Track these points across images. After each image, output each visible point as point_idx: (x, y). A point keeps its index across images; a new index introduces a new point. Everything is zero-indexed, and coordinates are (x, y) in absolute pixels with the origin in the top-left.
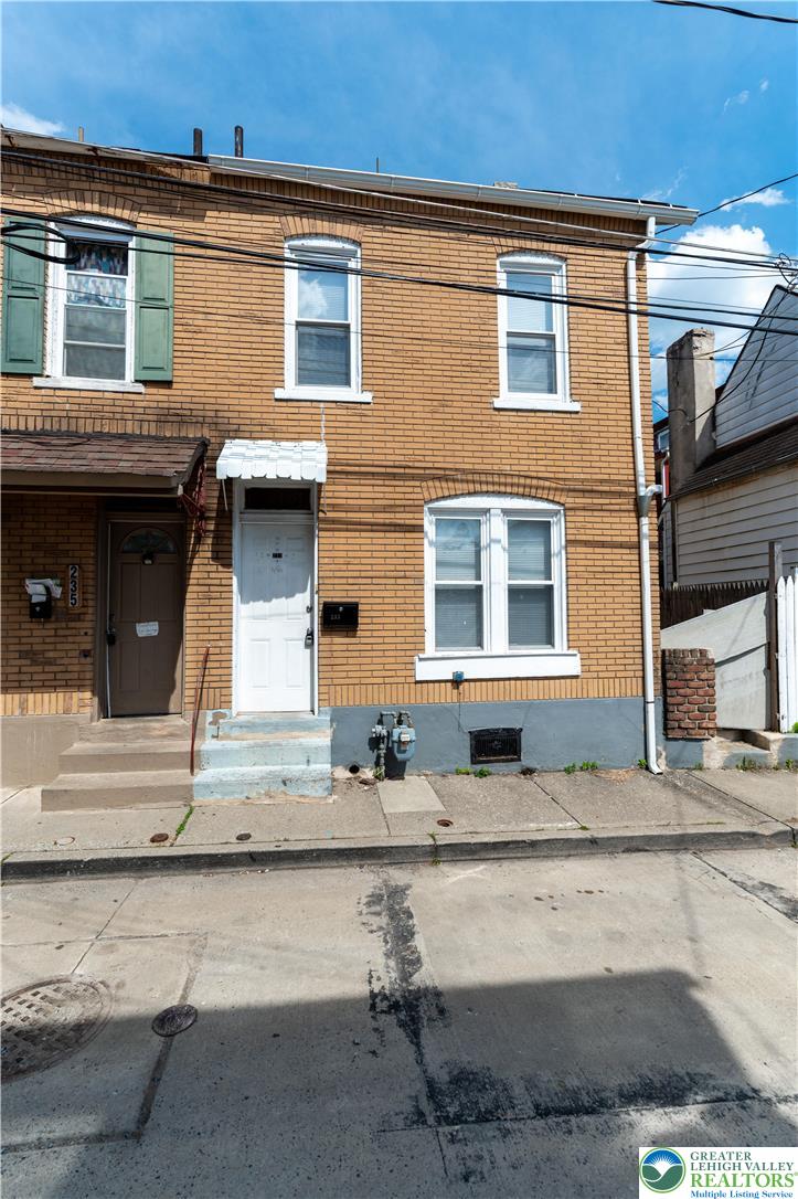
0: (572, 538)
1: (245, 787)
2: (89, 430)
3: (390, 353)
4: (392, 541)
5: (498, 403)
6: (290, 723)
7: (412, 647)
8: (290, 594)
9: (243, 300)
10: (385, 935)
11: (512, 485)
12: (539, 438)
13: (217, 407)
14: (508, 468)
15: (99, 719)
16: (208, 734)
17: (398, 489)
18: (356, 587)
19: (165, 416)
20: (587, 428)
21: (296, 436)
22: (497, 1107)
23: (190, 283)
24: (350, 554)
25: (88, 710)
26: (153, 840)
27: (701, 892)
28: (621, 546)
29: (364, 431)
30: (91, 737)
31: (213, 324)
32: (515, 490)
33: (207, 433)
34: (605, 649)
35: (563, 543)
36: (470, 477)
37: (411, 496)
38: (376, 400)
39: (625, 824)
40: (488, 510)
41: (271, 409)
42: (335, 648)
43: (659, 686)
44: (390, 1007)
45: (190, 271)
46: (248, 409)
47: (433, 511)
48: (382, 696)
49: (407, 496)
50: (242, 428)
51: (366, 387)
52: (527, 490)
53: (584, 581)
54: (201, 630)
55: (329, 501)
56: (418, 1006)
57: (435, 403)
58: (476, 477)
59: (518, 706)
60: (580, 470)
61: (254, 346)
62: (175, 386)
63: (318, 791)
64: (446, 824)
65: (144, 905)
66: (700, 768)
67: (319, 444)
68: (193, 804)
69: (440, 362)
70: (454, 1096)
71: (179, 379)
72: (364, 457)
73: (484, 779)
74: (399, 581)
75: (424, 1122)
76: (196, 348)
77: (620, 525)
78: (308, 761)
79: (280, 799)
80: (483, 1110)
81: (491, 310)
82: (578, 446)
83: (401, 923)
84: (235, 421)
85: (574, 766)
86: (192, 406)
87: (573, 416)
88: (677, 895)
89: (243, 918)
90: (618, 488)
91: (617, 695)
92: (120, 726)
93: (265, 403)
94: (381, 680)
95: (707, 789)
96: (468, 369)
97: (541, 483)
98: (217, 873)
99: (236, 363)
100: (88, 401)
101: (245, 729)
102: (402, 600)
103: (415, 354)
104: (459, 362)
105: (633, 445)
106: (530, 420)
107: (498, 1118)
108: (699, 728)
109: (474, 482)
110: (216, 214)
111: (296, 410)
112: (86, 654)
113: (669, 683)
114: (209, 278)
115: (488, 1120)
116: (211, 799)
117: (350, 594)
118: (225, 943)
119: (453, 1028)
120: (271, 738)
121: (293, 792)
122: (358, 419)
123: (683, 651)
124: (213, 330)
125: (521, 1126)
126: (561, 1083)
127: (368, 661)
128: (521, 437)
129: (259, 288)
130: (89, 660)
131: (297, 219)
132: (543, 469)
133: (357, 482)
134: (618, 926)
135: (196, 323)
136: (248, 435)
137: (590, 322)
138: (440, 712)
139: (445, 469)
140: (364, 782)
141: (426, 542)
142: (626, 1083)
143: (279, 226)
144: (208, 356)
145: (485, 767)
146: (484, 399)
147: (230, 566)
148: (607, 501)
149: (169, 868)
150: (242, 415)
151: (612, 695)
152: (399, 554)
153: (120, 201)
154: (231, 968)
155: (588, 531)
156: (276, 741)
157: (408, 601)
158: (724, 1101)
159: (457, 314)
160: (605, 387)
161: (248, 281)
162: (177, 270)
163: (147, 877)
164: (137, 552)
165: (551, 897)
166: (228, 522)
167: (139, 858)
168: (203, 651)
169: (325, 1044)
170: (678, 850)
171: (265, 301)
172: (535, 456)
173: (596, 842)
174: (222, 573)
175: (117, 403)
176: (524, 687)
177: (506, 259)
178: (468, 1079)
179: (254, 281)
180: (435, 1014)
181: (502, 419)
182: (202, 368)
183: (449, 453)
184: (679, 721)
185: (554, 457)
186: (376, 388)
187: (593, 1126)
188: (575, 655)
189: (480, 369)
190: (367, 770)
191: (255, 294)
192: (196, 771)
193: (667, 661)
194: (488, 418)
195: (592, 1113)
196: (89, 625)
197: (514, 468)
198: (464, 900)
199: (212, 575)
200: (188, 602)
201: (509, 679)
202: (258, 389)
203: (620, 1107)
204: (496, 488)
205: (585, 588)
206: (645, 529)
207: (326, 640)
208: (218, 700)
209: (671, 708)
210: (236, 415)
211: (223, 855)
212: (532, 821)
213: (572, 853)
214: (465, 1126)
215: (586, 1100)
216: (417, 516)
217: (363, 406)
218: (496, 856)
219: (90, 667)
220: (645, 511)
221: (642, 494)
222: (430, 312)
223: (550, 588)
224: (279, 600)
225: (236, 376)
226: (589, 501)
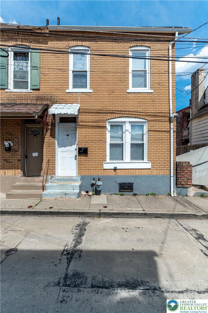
0: (150, 129)
1: (55, 195)
2: (19, 103)
3: (98, 78)
4: (97, 131)
5: (128, 91)
6: (70, 179)
7: (103, 160)
8: (71, 146)
9: (58, 66)
10: (76, 235)
11: (132, 114)
12: (140, 101)
13: (51, 95)
14: (131, 110)
15: (23, 177)
16: (49, 182)
17: (99, 116)
18: (88, 143)
19: (38, 98)
20: (155, 97)
21: (72, 102)
22: (81, 283)
23: (44, 62)
24: (86, 134)
25: (20, 175)
26: (28, 207)
27: (172, 230)
28: (165, 132)
29: (90, 101)
30: (21, 181)
31: (50, 73)
32: (133, 116)
33: (48, 102)
34: (159, 161)
35: (147, 131)
36: (120, 112)
37: (103, 118)
38: (94, 92)
39: (157, 210)
40: (125, 122)
41: (65, 95)
42: (82, 160)
43: (175, 172)
44: (67, 254)
45: (44, 58)
46: (59, 95)
47: (109, 122)
48: (94, 173)
49: (102, 118)
50: (58, 101)
51: (91, 88)
52: (137, 116)
53: (153, 142)
54: (47, 155)
55: (80, 120)
56: (74, 254)
57: (110, 92)
58: (122, 112)
59: (133, 176)
60: (152, 110)
61: (61, 78)
62: (40, 90)
63: (74, 197)
64: (105, 207)
65: (20, 223)
66: (187, 196)
67: (78, 105)
68: (42, 199)
69: (112, 80)
70: (71, 279)
71: (41, 88)
72: (90, 108)
73: (122, 196)
74: (99, 142)
75: (59, 285)
76: (46, 80)
77: (165, 125)
78: (73, 189)
79: (64, 199)
80: (77, 284)
81: (127, 64)
82: (152, 103)
83: (82, 232)
84: (56, 99)
85: (149, 194)
86: (45, 95)
87: (151, 94)
88: (164, 230)
89: (42, 228)
90: (164, 115)
91: (162, 174)
92: (28, 179)
93: (63, 94)
94: (94, 169)
95: (186, 202)
96: (120, 82)
97: (141, 114)
98: (42, 216)
99: (56, 83)
100: (19, 95)
101: (58, 181)
102: (100, 147)
103: (105, 78)
104: (117, 80)
105: (169, 102)
106: (138, 95)
107: (80, 287)
108: (187, 184)
109: (121, 114)
110: (51, 42)
111: (72, 95)
112: (19, 160)
113: (178, 171)
114: (49, 60)
115: (77, 287)
116: (47, 198)
117: (86, 145)
118: (34, 234)
119: (80, 261)
120: (64, 183)
121: (67, 197)
122: (88, 97)
123: (182, 162)
124: (50, 74)
125: (85, 289)
126: (103, 279)
127: (91, 163)
128: (135, 101)
129: (62, 62)
130: (20, 162)
131: (72, 42)
132: (141, 110)
133: (88, 114)
134: (143, 238)
135: (46, 73)
136: (59, 103)
137: (157, 65)
138: (110, 178)
139: (113, 110)
140: (89, 196)
141: (107, 131)
142: (121, 281)
143: (67, 44)
144: (49, 81)
145: (123, 193)
146: (124, 90)
147: (55, 138)
148: (161, 119)
149: (30, 214)
150: (58, 97)
151: (160, 174)
152: (99, 134)
153: (26, 41)
154: (32, 240)
155: (154, 127)
156: (66, 184)
157: (102, 147)
158: (149, 290)
159: (117, 66)
160: (161, 85)
161: (59, 60)
162: (41, 58)
163: (25, 216)
164: (32, 135)
165: (127, 228)
166: (54, 126)
167: (23, 211)
168: (48, 160)
169: (45, 262)
170: (171, 218)
171: (64, 66)
172: (139, 106)
173: (146, 215)
174: (53, 140)
175: (26, 95)
176: (134, 171)
177: (132, 49)
178: (77, 275)
179: (61, 60)
180: (78, 256)
181: (130, 95)
182: (47, 85)
183: (114, 106)
184: (180, 182)
185: (145, 106)
186: (94, 88)
187: (105, 293)
188: (150, 163)
189: (123, 81)
190: (90, 192)
191: (61, 64)
192: (44, 191)
193: (178, 165)
194: (125, 95)
195: (107, 289)
196: (20, 153)
197: (133, 109)
198: (102, 227)
199: (50, 140)
200: (44, 147)
201: (130, 169)
202: (62, 90)
203: (116, 288)
204: (127, 115)
205: (153, 144)
206: (172, 127)
207: (80, 158)
208: (52, 173)
209: (178, 178)
210: (56, 97)
211: (44, 212)
212: (130, 208)
213: (139, 217)
214: (69, 288)
215: (107, 285)
216: (104, 124)
217: (90, 93)
218: (117, 216)
219: (20, 164)
220: (172, 121)
221: (171, 116)
222: (109, 66)
223: (143, 144)
224: (68, 147)
225: (56, 87)
226: (155, 119)
